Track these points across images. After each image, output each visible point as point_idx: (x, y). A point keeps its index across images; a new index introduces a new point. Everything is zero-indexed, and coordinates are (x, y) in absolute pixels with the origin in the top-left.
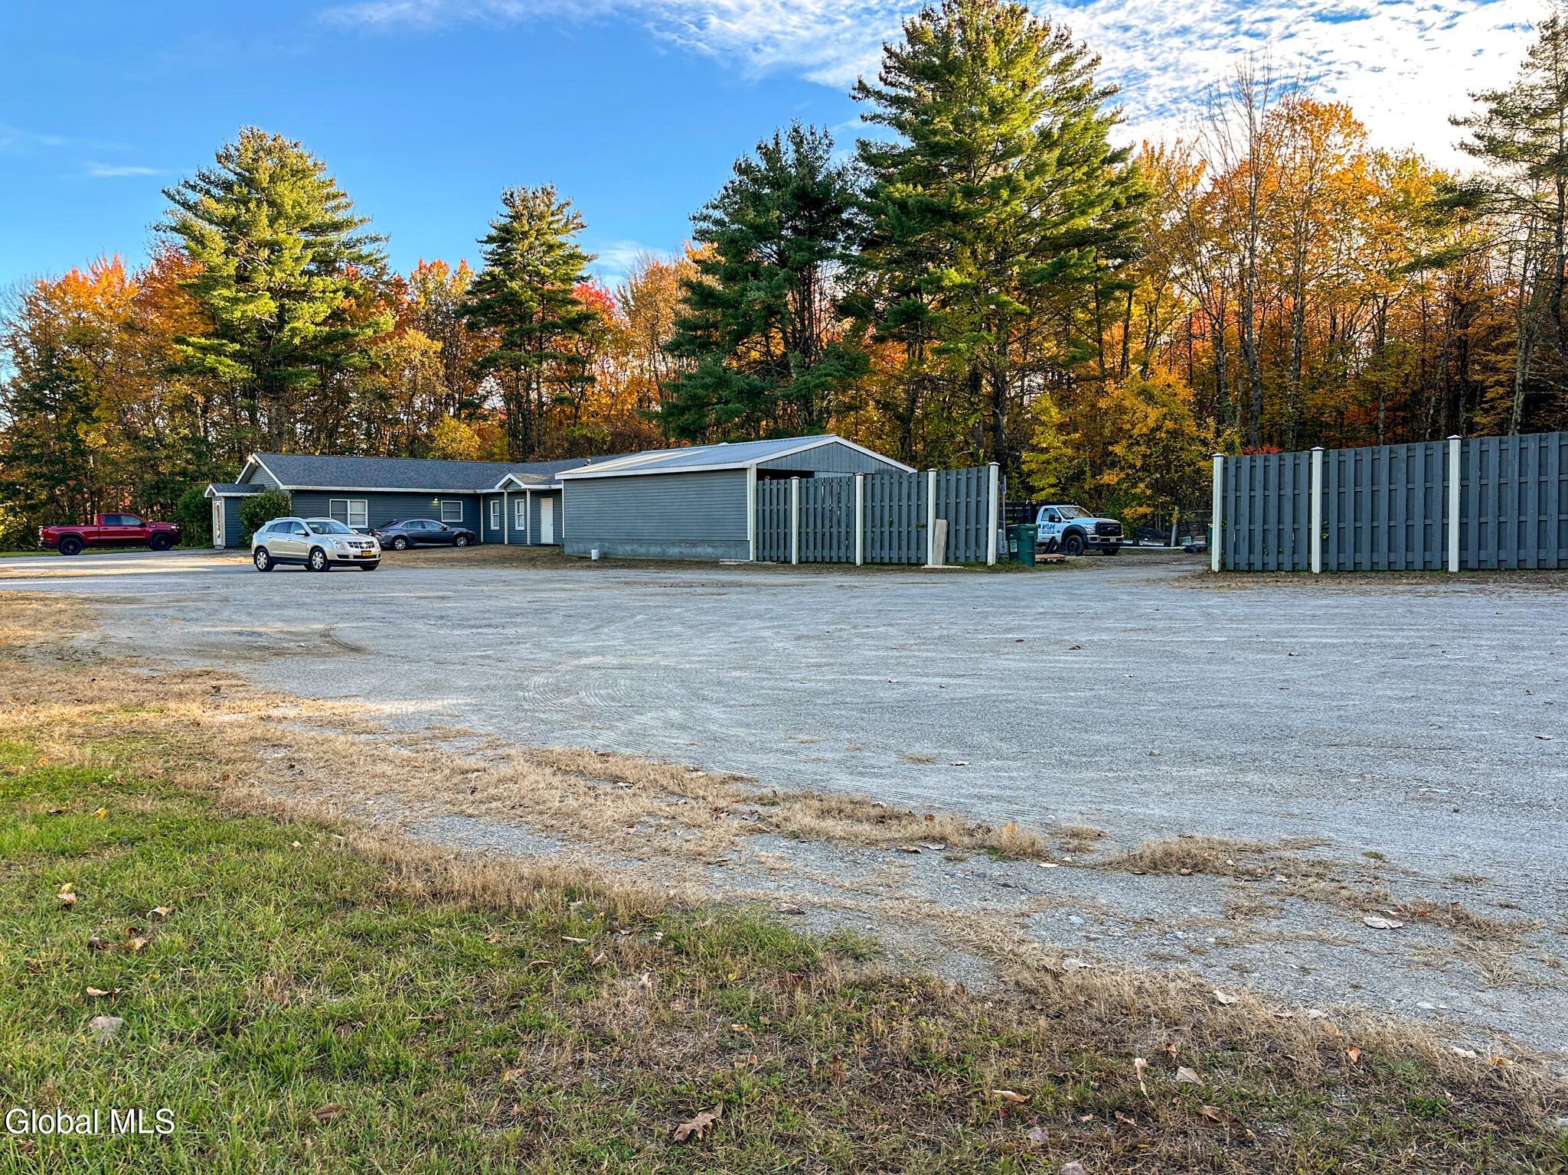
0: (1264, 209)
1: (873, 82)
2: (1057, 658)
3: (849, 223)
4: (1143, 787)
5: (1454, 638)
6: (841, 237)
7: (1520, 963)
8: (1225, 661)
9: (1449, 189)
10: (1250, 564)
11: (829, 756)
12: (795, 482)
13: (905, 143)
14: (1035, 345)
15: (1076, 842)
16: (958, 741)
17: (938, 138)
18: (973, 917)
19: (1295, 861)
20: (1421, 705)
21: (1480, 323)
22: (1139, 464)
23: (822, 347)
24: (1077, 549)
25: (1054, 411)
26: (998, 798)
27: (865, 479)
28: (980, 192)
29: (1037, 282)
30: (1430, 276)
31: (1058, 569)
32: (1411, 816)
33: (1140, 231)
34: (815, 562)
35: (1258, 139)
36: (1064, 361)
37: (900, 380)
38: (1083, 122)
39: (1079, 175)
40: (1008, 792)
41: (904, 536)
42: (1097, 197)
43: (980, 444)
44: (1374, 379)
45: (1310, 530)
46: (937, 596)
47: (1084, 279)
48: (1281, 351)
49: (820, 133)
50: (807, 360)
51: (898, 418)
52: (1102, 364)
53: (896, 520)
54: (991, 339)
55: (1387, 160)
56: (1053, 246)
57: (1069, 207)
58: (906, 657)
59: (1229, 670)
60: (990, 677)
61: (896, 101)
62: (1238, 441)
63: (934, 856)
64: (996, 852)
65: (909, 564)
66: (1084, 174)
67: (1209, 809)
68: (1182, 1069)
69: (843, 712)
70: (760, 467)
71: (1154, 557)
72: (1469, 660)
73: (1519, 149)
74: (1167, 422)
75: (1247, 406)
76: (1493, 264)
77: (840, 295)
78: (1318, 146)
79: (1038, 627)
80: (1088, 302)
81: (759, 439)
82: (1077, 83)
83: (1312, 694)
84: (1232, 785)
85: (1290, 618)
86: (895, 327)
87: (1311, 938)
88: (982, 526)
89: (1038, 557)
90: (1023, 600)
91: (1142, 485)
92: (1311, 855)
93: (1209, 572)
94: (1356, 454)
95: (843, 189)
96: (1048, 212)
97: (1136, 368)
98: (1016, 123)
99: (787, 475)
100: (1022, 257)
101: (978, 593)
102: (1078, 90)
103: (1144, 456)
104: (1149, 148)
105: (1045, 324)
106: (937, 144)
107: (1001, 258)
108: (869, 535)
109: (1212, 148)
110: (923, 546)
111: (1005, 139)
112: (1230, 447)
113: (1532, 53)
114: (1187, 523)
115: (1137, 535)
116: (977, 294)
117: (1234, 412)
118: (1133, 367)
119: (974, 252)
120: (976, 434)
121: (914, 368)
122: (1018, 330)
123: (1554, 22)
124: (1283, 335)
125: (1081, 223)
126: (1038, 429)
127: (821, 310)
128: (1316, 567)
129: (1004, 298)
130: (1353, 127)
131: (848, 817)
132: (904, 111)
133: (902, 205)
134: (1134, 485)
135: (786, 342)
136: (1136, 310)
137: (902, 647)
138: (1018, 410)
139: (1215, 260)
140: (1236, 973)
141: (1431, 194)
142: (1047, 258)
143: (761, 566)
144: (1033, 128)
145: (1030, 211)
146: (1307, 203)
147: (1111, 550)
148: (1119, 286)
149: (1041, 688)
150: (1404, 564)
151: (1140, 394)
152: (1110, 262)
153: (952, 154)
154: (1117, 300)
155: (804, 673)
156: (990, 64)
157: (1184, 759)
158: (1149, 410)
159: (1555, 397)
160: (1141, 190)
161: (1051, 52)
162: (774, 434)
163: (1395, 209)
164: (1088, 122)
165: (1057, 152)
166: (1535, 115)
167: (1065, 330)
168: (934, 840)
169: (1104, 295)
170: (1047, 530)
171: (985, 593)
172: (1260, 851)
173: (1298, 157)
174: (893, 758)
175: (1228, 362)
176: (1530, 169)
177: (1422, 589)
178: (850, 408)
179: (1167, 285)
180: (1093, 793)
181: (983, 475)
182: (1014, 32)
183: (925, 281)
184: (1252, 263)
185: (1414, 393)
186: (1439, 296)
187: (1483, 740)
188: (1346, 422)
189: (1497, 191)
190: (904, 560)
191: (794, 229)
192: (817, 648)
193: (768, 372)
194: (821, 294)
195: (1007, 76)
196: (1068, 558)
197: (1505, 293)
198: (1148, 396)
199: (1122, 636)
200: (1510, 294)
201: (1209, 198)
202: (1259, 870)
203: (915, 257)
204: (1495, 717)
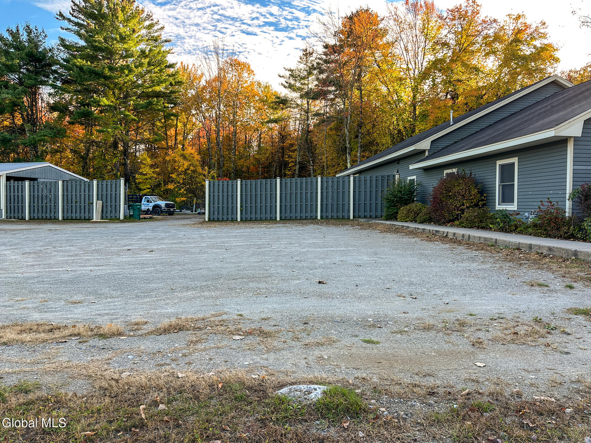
0: (223, 95)
1: (67, 15)
2: (143, 256)
3: (55, 72)
4: (166, 302)
5: (275, 241)
6: (51, 76)
7: (275, 343)
8: (204, 253)
9: (278, 98)
10: (218, 219)
11: (30, 306)
12: (27, 183)
13: (82, 43)
14: (141, 133)
15: (136, 327)
16: (95, 293)
17: (97, 44)
18: (86, 364)
19: (214, 321)
20: (262, 264)
21: (288, 142)
22: (181, 182)
23: (43, 123)
24: (158, 214)
25: (148, 160)
26: (107, 314)
27: (63, 182)
28: (116, 69)
29: (141, 109)
30: (274, 125)
31: (150, 221)
32: (253, 300)
33: (180, 95)
34: (38, 219)
35: (220, 69)
36: (153, 141)
37: (82, 141)
38: (158, 50)
39: (156, 70)
40: (112, 311)
41: (83, 207)
42: (164, 80)
43: (118, 170)
44: (258, 157)
45: (237, 207)
46: (96, 233)
47: (159, 110)
48: (230, 145)
49: (40, 30)
50: (35, 128)
51: (81, 157)
52: (167, 143)
53: (78, 200)
54: (122, 128)
55: (261, 85)
56: (148, 96)
57: (153, 82)
58: (77, 259)
59: (205, 256)
60: (114, 265)
61: (77, 24)
62: (215, 175)
63: (74, 342)
64: (103, 336)
65: (85, 219)
66: (158, 70)
67: (189, 307)
68: (161, 405)
69: (42, 286)
70: (8, 175)
71: (187, 216)
72: (278, 248)
73: (297, 88)
74: (191, 167)
75: (219, 163)
76: (291, 124)
77: (52, 102)
78: (240, 76)
79: (138, 244)
80: (161, 119)
81: (9, 162)
82: (156, 34)
83: (231, 262)
84: (199, 297)
85: (228, 237)
86: (78, 119)
87: (215, 348)
88: (118, 204)
89: (141, 216)
90: (133, 233)
91: (183, 190)
92: (220, 318)
93: (205, 221)
94: (251, 182)
95: (52, 57)
96: (145, 82)
97: (180, 146)
98: (130, 45)
99: (23, 179)
100: (134, 98)
101: (115, 231)
102: (156, 38)
103: (183, 179)
104: (183, 65)
105: (144, 125)
106: (96, 46)
107: (125, 97)
108: (66, 207)
109: (205, 69)
110: (91, 212)
111: (127, 50)
112: (213, 178)
113: (301, 58)
114: (199, 204)
115: (181, 208)
116: (116, 110)
117: (214, 165)
118: (179, 146)
119: (114, 93)
120: (116, 166)
121: (88, 137)
122: (134, 126)
123: (306, 50)
124: (230, 140)
125: (157, 88)
126: (143, 166)
127: (42, 107)
128: (239, 220)
129: (127, 113)
130: (251, 72)
131: (35, 331)
132: (81, 29)
133: (81, 68)
134: (180, 190)
135: (24, 119)
136: (179, 124)
137: (76, 255)
138: (134, 158)
139: (207, 110)
140: (187, 365)
141: (273, 99)
142: (145, 100)
143: (9, 221)
144: (138, 48)
145: (137, 80)
146: (237, 95)
147: (171, 214)
148: (173, 115)
149: (134, 268)
150: (265, 218)
151: (181, 156)
152: (169, 105)
153: (104, 52)
154: (172, 120)
155: (24, 269)
156: (120, 19)
157: (184, 290)
158: (185, 162)
159: (307, 167)
160: (180, 80)
161: (145, 20)
162: (16, 160)
163: (264, 102)
164: (160, 51)
165: (147, 60)
166: (301, 78)
167: (153, 128)
168: (75, 335)
169: (167, 117)
170: (145, 206)
171: (117, 231)
172: (203, 320)
173: (234, 78)
174: (63, 303)
175: (212, 148)
176: (300, 95)
177: (269, 226)
178: (57, 151)
179: (191, 117)
180: (147, 307)
181: (118, 183)
182: (129, 9)
183: (93, 101)
184: (219, 113)
185: (270, 163)
186: (277, 133)
187: (278, 273)
188: (250, 171)
189: (292, 101)
190: (83, 218)
191: (28, 70)
192: (33, 258)
193: (14, 132)
194: (42, 100)
195: (127, 25)
196: (154, 216)
197: (294, 134)
198: (184, 157)
199: (170, 246)
200: (296, 134)
201: (204, 88)
202: (202, 326)
203: (87, 91)
204: (282, 266)
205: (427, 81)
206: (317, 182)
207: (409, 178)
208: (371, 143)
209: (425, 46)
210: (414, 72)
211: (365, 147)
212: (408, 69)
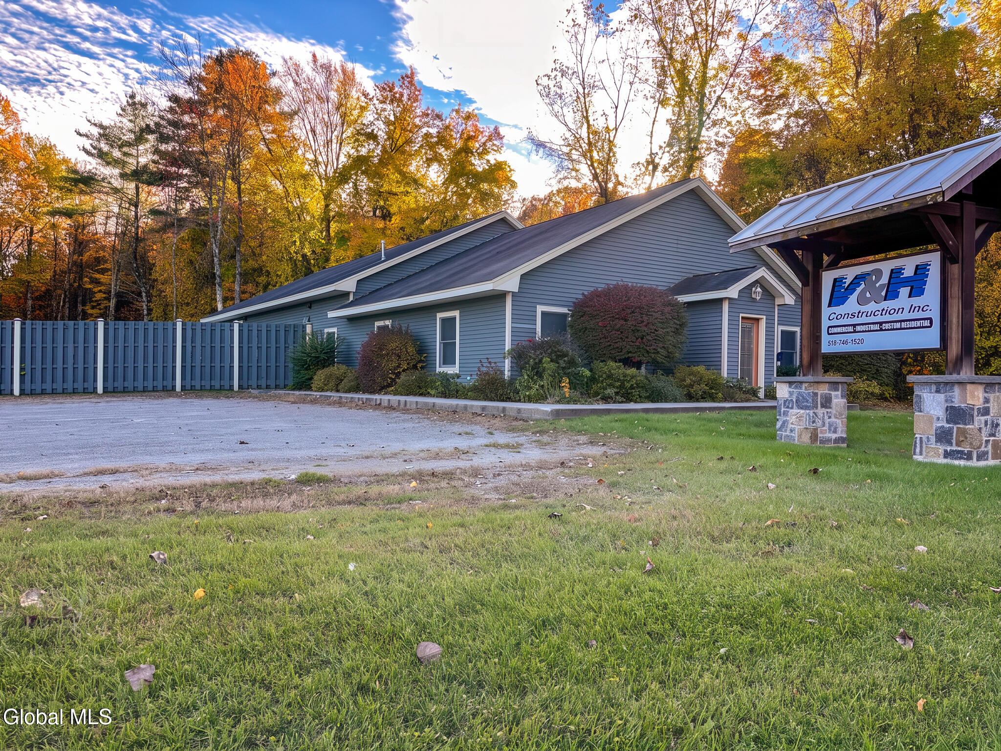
21: (91, 254)
44: (26, 279)
45: (12, 369)
73: (115, 161)
94: (43, 324)
113: (122, 109)
123: (134, 96)
128: (17, 392)
141: (63, 172)
150: (72, 389)
166: (123, 144)
176: (122, 174)
186: (66, 234)
189: (103, 181)
205: (347, 186)
206: (175, 330)
207: (326, 330)
208: (259, 271)
209: (342, 133)
210: (326, 167)
211: (247, 277)
212: (316, 162)
